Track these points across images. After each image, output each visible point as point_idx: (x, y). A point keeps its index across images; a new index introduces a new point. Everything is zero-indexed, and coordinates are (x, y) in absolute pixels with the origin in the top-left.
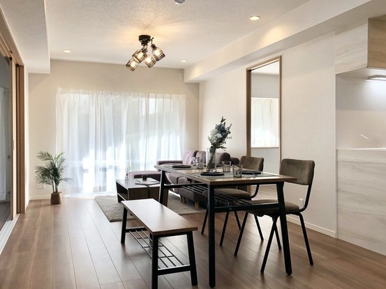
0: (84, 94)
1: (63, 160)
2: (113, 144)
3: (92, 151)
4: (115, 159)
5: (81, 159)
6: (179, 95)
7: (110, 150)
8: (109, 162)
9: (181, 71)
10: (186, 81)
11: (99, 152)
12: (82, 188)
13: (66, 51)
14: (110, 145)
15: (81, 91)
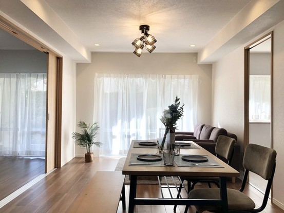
0: (114, 77)
1: (97, 128)
2: (136, 116)
3: (119, 121)
4: (137, 128)
5: (111, 128)
6: (193, 76)
7: (133, 121)
8: (133, 131)
9: (195, 55)
10: (199, 63)
11: (125, 122)
12: (111, 151)
13: (96, 45)
14: (134, 116)
15: (112, 75)
